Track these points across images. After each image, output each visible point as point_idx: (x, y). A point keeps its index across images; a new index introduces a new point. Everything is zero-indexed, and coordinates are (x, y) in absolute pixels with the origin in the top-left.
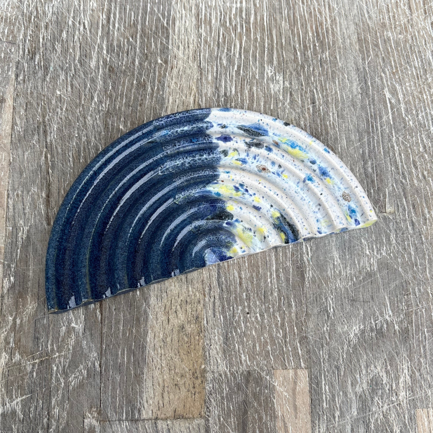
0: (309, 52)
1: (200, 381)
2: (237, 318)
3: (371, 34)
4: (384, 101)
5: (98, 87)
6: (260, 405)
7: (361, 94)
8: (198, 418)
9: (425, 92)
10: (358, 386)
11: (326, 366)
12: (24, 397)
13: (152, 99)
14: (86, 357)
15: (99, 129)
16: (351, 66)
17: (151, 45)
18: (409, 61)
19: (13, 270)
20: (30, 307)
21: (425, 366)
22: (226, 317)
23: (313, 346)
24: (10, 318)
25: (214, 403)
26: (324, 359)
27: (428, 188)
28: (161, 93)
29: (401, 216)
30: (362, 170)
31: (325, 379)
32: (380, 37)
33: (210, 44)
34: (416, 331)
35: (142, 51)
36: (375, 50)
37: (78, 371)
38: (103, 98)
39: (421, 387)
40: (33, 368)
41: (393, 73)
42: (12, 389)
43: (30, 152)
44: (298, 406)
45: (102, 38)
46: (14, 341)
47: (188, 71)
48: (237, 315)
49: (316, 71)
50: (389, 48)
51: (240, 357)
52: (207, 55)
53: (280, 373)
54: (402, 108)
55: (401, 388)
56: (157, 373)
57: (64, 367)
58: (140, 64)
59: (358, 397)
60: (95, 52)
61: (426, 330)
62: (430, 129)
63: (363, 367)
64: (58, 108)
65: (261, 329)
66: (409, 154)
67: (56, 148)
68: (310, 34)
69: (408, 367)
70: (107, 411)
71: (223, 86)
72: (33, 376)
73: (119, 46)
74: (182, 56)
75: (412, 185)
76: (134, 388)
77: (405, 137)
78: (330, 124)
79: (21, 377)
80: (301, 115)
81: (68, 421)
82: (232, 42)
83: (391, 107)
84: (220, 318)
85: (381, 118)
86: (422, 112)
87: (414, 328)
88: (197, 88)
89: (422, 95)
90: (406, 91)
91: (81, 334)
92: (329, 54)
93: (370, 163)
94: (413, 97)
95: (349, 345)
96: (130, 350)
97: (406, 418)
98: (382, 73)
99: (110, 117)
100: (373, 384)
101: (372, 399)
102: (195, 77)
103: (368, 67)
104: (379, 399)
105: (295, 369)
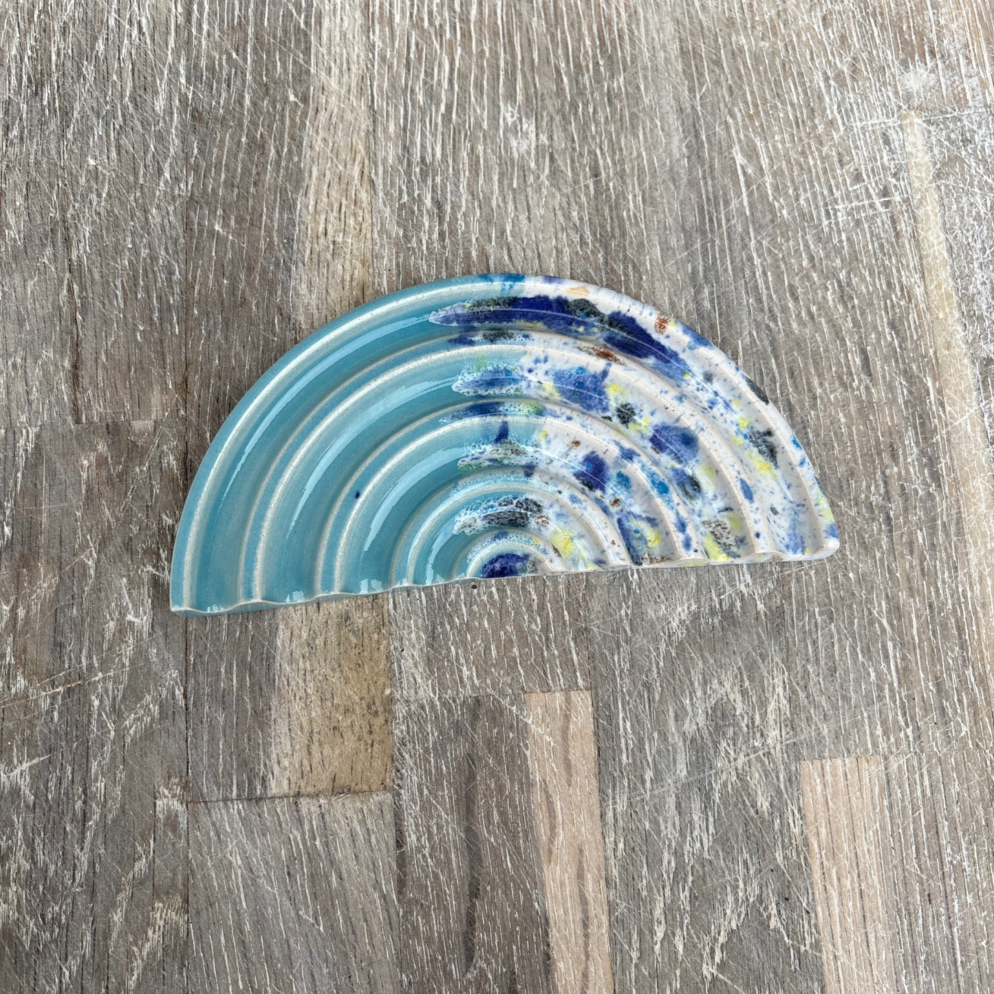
0: (586, 76)
1: (381, 719)
2: (453, 596)
3: (707, 41)
4: (732, 171)
5: (172, 150)
6: (500, 762)
7: (689, 157)
8: (377, 790)
9: (812, 153)
10: (687, 721)
11: (624, 684)
12: (35, 761)
13: (278, 172)
14: (158, 680)
17: (275, 67)
18: (780, 93)
19: (8, 512)
20: (45, 585)
21: (816, 679)
22: (432, 595)
23: (600, 647)
24: (5, 607)
25: (410, 761)
26: (622, 671)
28: (296, 159)
30: (692, 306)
31: (624, 709)
32: (724, 47)
33: (392, 63)
34: (798, 613)
35: (258, 78)
36: (713, 71)
37: (142, 707)
38: (182, 172)
39: (809, 719)
40: (52, 704)
41: (750, 117)
42: (12, 745)
43: (39, 281)
44: (573, 762)
45: (176, 52)
46: (13, 651)
47: (349, 116)
48: (454, 591)
49: (600, 113)
50: (741, 67)
51: (460, 671)
52: (386, 84)
53: (537, 700)
54: (767, 184)
55: (771, 723)
56: (297, 707)
57: (114, 699)
58: (254, 104)
59: (688, 742)
60: (164, 82)
61: (817, 610)
62: (821, 225)
63: (696, 684)
64: (91, 192)
65: (501, 616)
66: (782, 273)
67: (90, 271)
68: (588, 43)
69: (784, 683)
70: (200, 783)
71: (418, 143)
72: (52, 719)
73: (211, 69)
74: (337, 87)
75: (789, 333)
76: (252, 737)
77: (773, 240)
78: (629, 217)
79: (30, 721)
80: (572, 200)
81: (125, 804)
82: (435, 59)
83: (746, 182)
84: (420, 597)
85: (727, 203)
86: (805, 190)
87: (794, 608)
88: (368, 148)
89: (806, 158)
90: (774, 150)
91: (145, 636)
92: (625, 81)
93: (706, 291)
94: (789, 162)
95: (669, 643)
96: (242, 663)
97: (782, 779)
98: (728, 117)
99: (196, 209)
100: (716, 716)
101: (716, 744)
102: (363, 127)
103: (701, 106)
104: (728, 745)
105: (567, 691)
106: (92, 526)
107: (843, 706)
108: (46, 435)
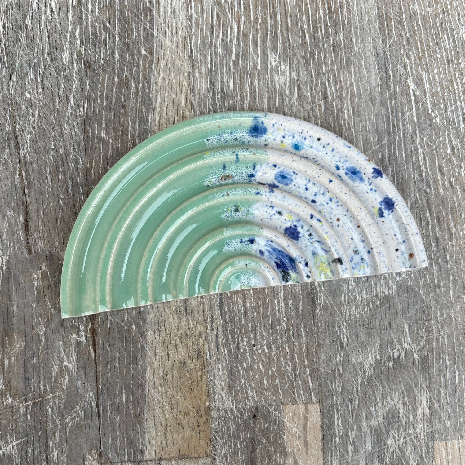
0: (320, 34)
1: (204, 419)
2: (242, 351)
3: (394, 8)
4: (407, 94)
5: (74, 87)
6: (269, 442)
7: (381, 86)
8: (203, 457)
9: (456, 81)
10: (373, 420)
11: (338, 400)
12: (19, 441)
13: (137, 99)
14: (82, 398)
15: (78, 139)
16: (370, 51)
17: (132, 32)
18: (438, 41)
20: (18, 346)
21: (445, 397)
22: (231, 350)
23: (325, 379)
25: (220, 441)
26: (337, 392)
27: (455, 198)
28: (147, 91)
29: (424, 232)
31: (338, 413)
32: (405, 11)
33: (202, 28)
34: (436, 359)
35: (123, 39)
36: (398, 28)
37: (74, 412)
38: (80, 100)
39: (440, 418)
40: (26, 411)
42: (6, 433)
44: (309, 442)
45: (74, 23)
46: (4, 382)
47: (178, 63)
48: (243, 348)
49: (328, 58)
50: (415, 25)
51: (247, 392)
52: (199, 42)
53: (289, 409)
54: (428, 102)
55: (419, 420)
56: (158, 412)
57: (59, 408)
58: (121, 56)
59: (373, 431)
60: (67, 43)
61: (447, 358)
62: (459, 127)
63: (378, 399)
64: (29, 114)
65: (269, 362)
66: (435, 158)
67: (31, 163)
68: (321, 11)
69: (427, 398)
70: (107, 453)
71: (219, 80)
72: (27, 419)
73: (95, 34)
74: (170, 44)
75: (437, 195)
76: (135, 428)
77: (430, 137)
78: (345, 124)
79: (15, 420)
80: (311, 113)
81: (68, 464)
82: (228, 24)
83: (415, 100)
84: (224, 351)
85: (403, 114)
86: (451, 105)
87: (434, 356)
88: (189, 83)
89: (453, 84)
90: (433, 79)
91: (74, 373)
92: (343, 37)
93: (390, 169)
94: (442, 87)
95: (364, 377)
96: (128, 389)
97: (423, 451)
98: (406, 58)
99: (90, 124)
100: (388, 417)
101: (388, 432)
102: (186, 70)
103: (390, 52)
104: (395, 432)
105: (306, 404)
106: (41, 313)
107: (459, 412)
108: (13, 261)
